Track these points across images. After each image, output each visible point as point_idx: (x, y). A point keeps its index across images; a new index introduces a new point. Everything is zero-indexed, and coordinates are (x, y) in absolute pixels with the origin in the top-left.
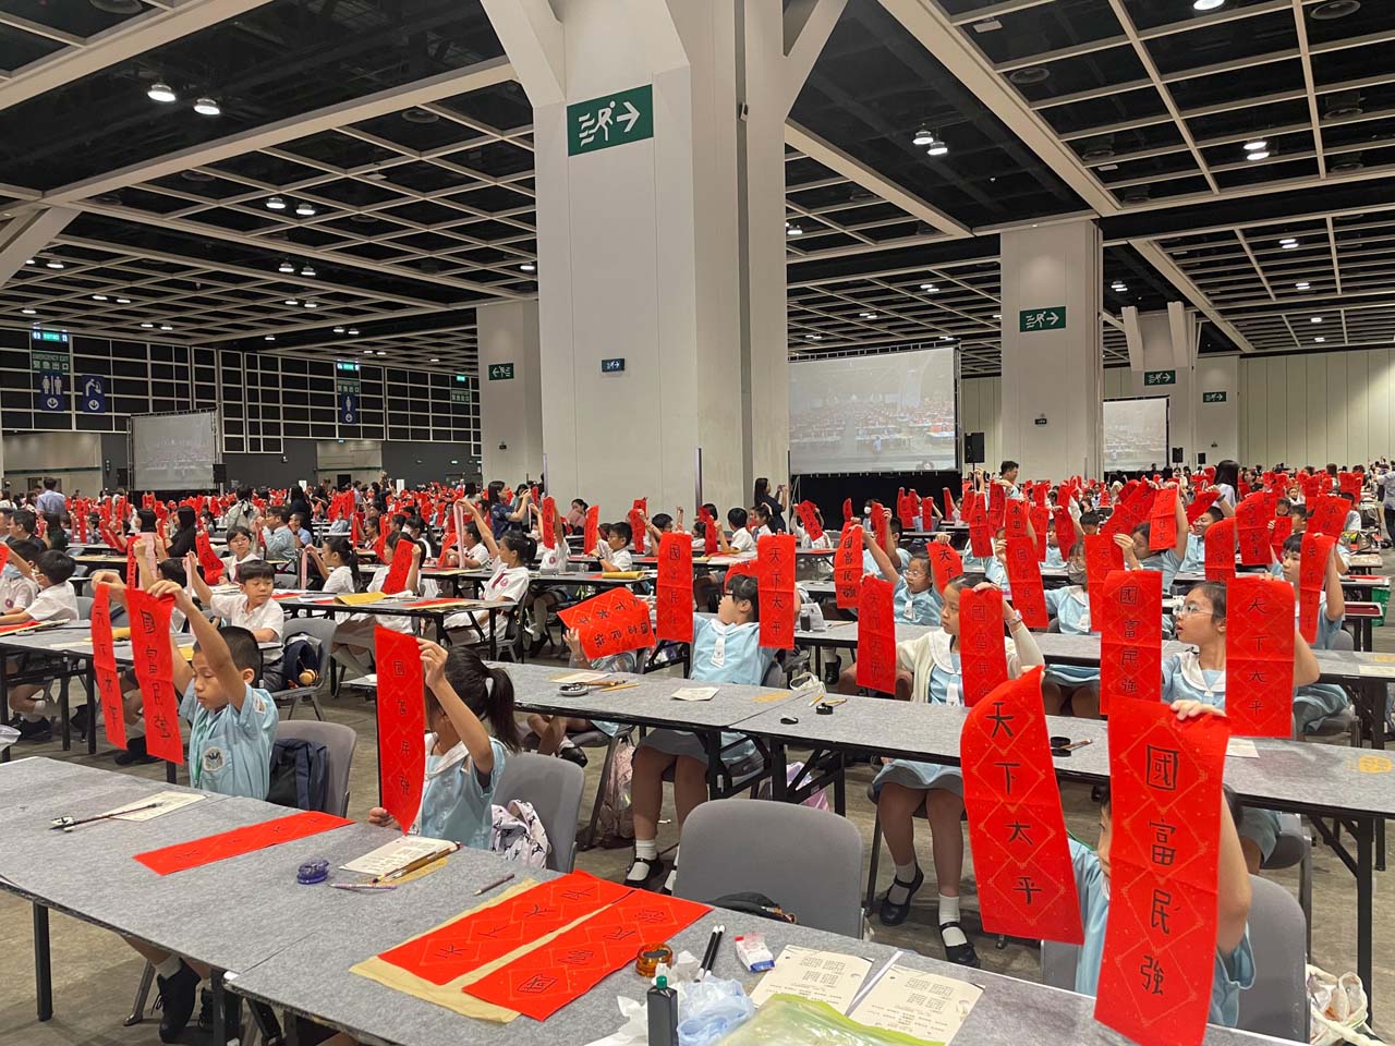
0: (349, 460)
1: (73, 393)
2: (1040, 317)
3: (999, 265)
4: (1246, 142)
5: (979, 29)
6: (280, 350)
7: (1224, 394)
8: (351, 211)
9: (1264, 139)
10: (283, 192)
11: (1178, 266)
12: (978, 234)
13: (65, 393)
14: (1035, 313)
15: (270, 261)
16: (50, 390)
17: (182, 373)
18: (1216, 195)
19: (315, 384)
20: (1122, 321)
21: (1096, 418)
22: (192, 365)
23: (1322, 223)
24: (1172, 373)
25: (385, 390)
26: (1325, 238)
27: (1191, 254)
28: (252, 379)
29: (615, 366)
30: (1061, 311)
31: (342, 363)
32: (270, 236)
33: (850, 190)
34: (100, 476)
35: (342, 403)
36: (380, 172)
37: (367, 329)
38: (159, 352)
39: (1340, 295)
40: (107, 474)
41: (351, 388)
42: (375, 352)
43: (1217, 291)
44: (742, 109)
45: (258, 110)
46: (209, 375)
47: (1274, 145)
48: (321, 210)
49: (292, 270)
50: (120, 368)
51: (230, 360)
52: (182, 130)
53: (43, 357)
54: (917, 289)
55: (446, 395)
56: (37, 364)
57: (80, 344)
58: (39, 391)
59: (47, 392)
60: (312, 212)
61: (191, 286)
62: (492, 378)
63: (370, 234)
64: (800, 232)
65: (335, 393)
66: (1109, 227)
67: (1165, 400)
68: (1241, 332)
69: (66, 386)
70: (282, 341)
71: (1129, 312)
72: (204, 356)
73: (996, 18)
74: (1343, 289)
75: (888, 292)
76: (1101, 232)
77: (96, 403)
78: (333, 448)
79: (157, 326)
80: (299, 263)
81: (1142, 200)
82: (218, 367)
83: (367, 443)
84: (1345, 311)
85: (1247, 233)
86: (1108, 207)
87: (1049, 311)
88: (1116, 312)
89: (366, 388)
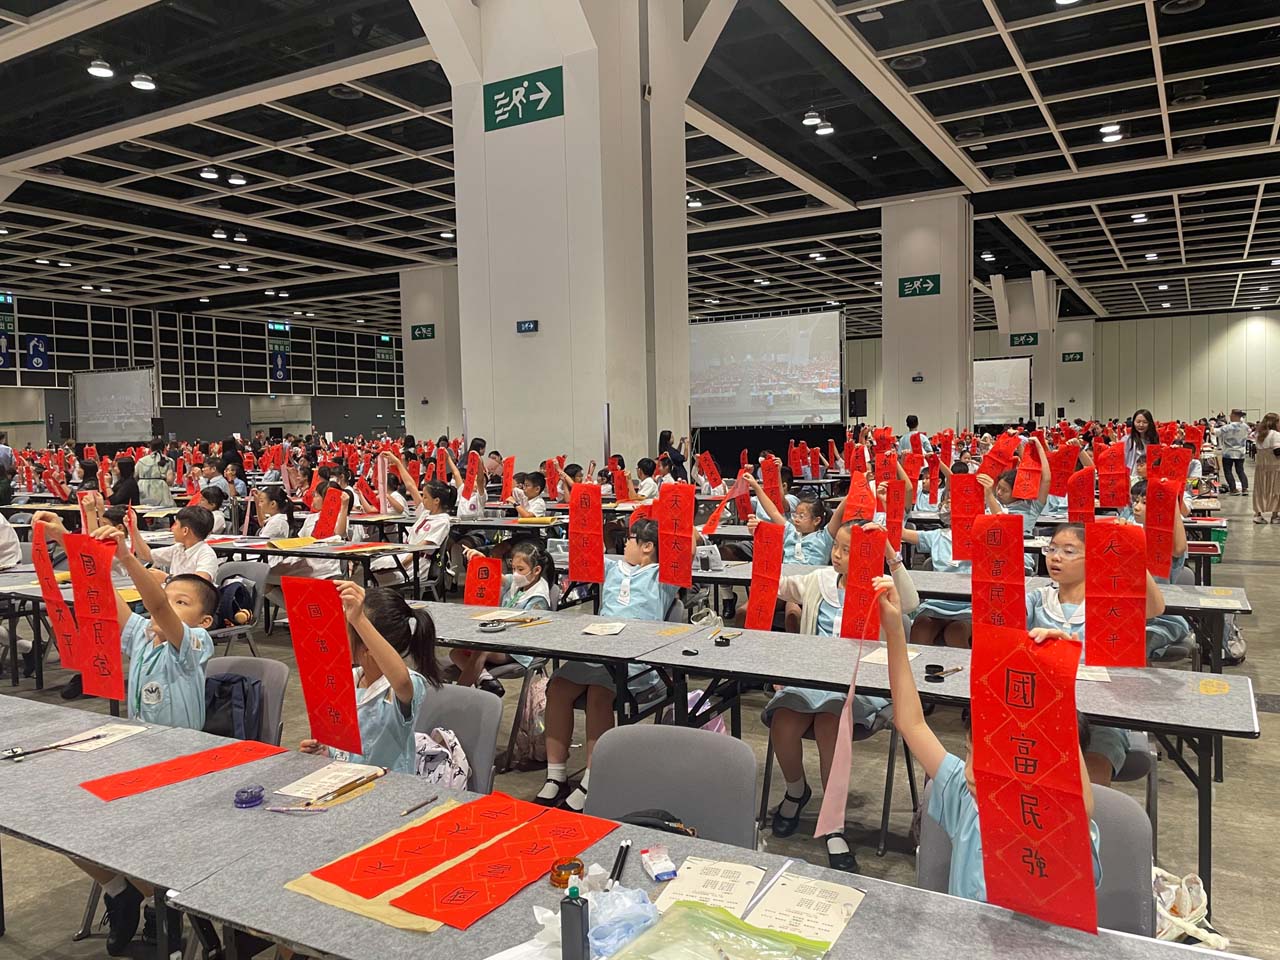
0: (281, 414)
1: (17, 351)
2: (917, 284)
3: (880, 236)
4: (1101, 126)
5: (863, 19)
6: (213, 311)
7: (1081, 354)
8: (281, 181)
9: (1118, 123)
10: (215, 163)
11: (1040, 237)
12: (861, 208)
13: (10, 351)
14: (912, 280)
15: (204, 227)
17: (121, 332)
18: (1075, 174)
19: (248, 343)
20: (990, 288)
21: (967, 377)
22: (130, 325)
23: (1169, 200)
24: (1035, 335)
25: (314, 348)
26: (1172, 213)
27: (1052, 227)
28: (188, 338)
29: (530, 327)
30: (936, 279)
31: (273, 323)
32: (204, 204)
33: (745, 166)
34: (44, 428)
35: (273, 360)
36: (309, 145)
37: (297, 292)
38: (100, 312)
39: (1184, 265)
40: (50, 428)
41: (282, 347)
42: (304, 313)
43: (1075, 261)
44: (645, 90)
45: (191, 85)
46: (146, 334)
47: (1127, 129)
48: (252, 180)
49: (224, 236)
50: (62, 328)
51: (165, 320)
52: (120, 104)
54: (805, 258)
55: (371, 353)
57: (24, 305)
60: (243, 182)
61: (129, 251)
62: (414, 337)
63: (298, 203)
64: (699, 204)
65: (267, 352)
66: (979, 201)
67: (1028, 360)
68: (1097, 298)
69: (11, 345)
70: (217, 302)
71: (997, 279)
72: (142, 317)
73: (878, 9)
74: (1187, 260)
75: (781, 260)
76: (972, 207)
77: (40, 360)
78: (265, 403)
79: (97, 288)
80: (231, 229)
81: (1008, 177)
82: (155, 327)
83: (297, 398)
84: (1189, 280)
85: (1102, 208)
86: (978, 184)
87: (925, 279)
88: (985, 279)
89: (295, 347)
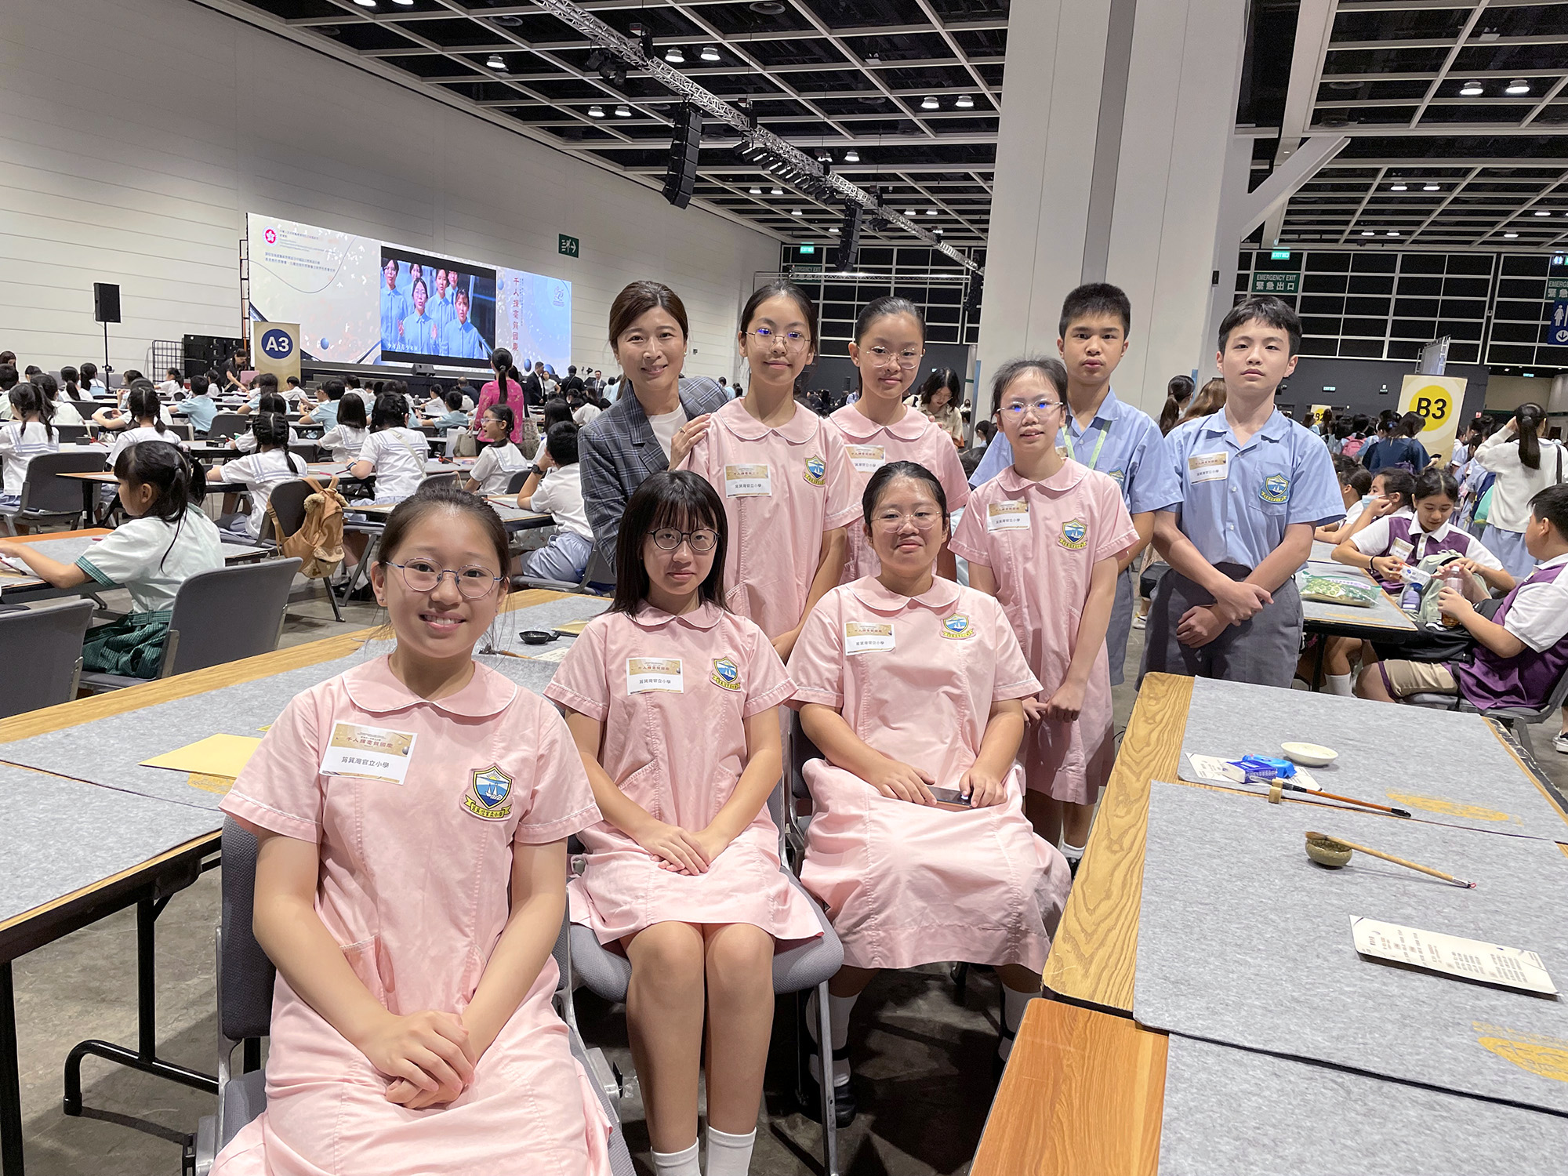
16: (1562, 322)
53: (1562, 284)
56: (1552, 293)
58: (1549, 323)
59: (1558, 324)
